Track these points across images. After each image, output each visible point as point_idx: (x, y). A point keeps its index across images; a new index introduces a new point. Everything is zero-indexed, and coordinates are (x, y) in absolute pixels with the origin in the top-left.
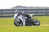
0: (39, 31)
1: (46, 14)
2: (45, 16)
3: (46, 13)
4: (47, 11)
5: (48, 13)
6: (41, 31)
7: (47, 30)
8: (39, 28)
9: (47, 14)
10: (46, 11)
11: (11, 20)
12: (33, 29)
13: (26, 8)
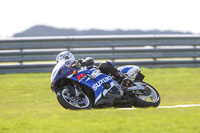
0: (119, 129)
1: (155, 58)
2: (150, 68)
3: (154, 55)
4: (158, 47)
5: (160, 54)
6: (129, 130)
7: (156, 125)
8: (121, 119)
9: (158, 60)
10: (155, 46)
11: (11, 85)
12: (96, 124)
13: (71, 37)
